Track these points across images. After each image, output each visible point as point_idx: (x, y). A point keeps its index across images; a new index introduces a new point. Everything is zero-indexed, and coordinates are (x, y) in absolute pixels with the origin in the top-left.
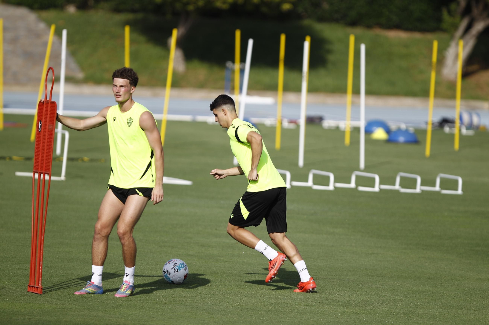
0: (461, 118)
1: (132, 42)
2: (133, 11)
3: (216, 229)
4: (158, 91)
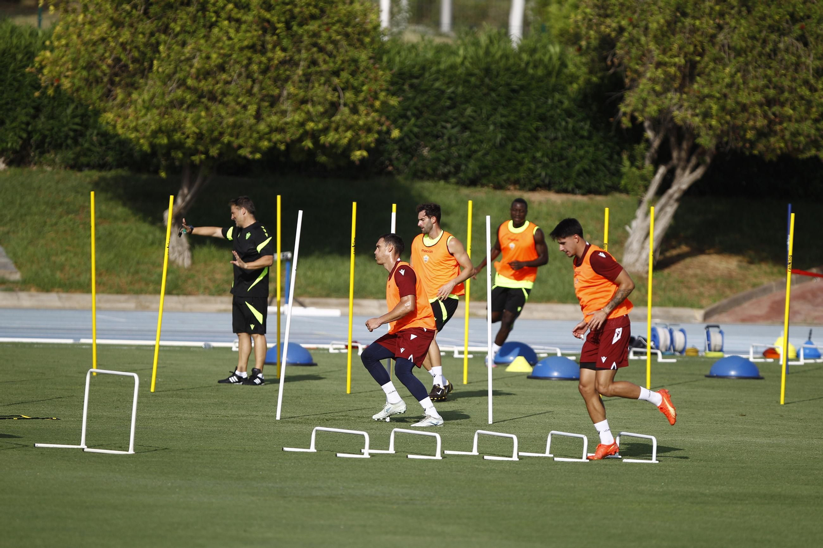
0: (655, 337)
1: (101, 217)
2: (102, 166)
3: (245, 531)
4: (145, 298)
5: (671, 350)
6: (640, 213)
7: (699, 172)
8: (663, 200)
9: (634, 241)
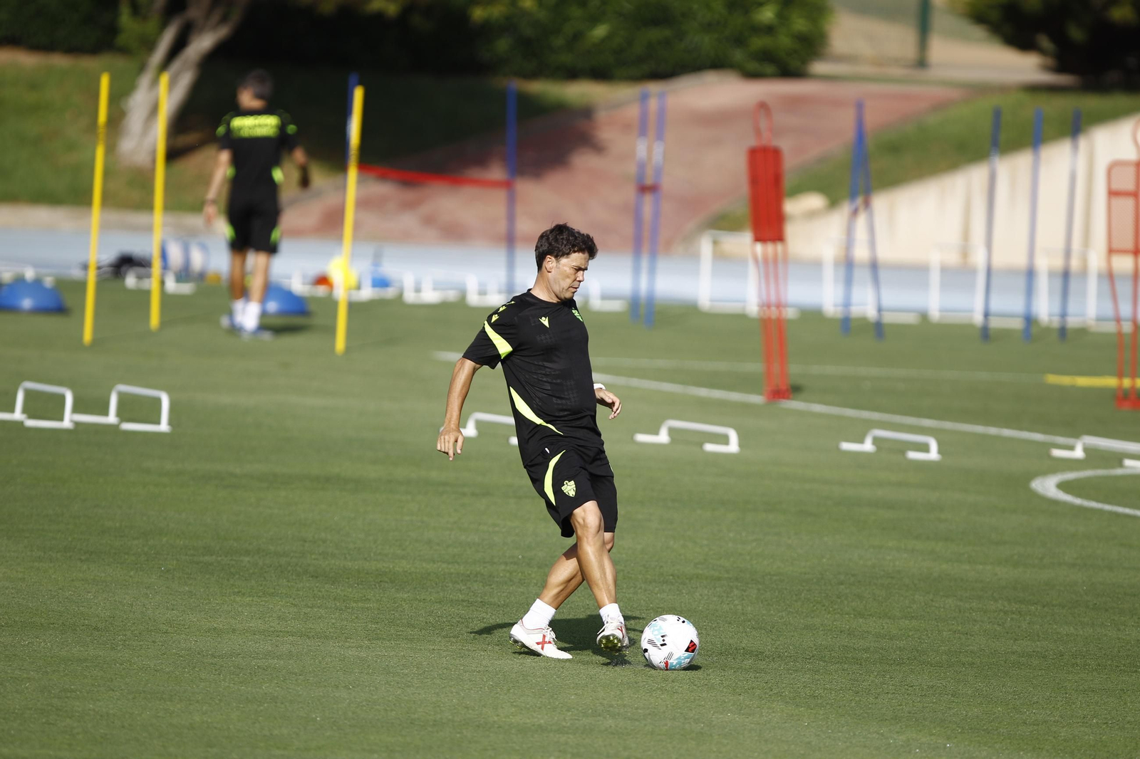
0: (164, 256)
5: (184, 274)
6: (145, 81)
7: (223, 32)
8: (176, 65)
9: (135, 119)
